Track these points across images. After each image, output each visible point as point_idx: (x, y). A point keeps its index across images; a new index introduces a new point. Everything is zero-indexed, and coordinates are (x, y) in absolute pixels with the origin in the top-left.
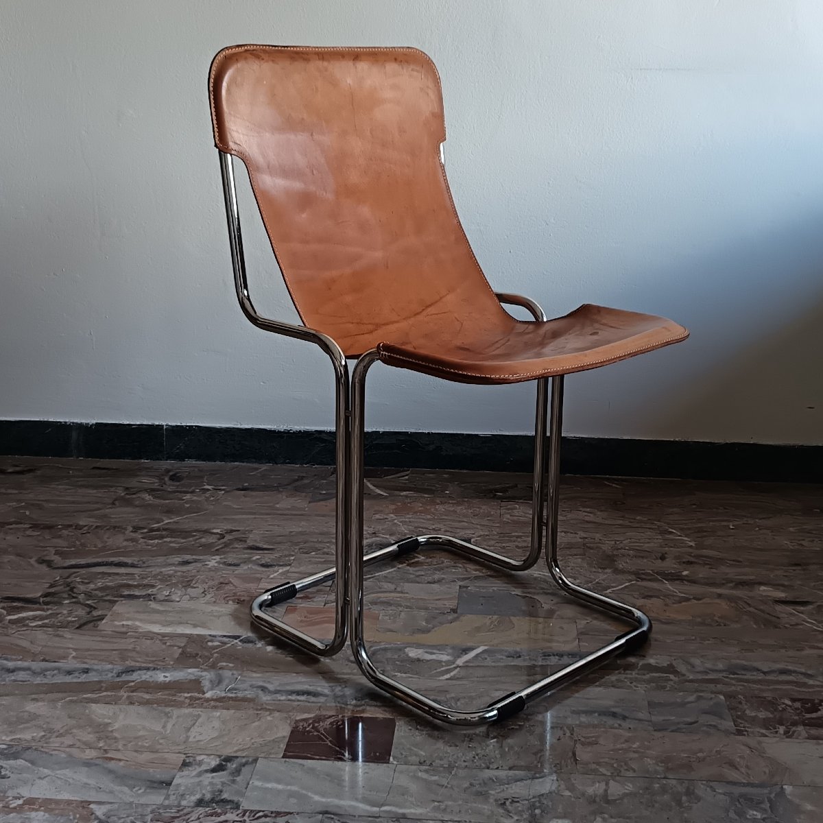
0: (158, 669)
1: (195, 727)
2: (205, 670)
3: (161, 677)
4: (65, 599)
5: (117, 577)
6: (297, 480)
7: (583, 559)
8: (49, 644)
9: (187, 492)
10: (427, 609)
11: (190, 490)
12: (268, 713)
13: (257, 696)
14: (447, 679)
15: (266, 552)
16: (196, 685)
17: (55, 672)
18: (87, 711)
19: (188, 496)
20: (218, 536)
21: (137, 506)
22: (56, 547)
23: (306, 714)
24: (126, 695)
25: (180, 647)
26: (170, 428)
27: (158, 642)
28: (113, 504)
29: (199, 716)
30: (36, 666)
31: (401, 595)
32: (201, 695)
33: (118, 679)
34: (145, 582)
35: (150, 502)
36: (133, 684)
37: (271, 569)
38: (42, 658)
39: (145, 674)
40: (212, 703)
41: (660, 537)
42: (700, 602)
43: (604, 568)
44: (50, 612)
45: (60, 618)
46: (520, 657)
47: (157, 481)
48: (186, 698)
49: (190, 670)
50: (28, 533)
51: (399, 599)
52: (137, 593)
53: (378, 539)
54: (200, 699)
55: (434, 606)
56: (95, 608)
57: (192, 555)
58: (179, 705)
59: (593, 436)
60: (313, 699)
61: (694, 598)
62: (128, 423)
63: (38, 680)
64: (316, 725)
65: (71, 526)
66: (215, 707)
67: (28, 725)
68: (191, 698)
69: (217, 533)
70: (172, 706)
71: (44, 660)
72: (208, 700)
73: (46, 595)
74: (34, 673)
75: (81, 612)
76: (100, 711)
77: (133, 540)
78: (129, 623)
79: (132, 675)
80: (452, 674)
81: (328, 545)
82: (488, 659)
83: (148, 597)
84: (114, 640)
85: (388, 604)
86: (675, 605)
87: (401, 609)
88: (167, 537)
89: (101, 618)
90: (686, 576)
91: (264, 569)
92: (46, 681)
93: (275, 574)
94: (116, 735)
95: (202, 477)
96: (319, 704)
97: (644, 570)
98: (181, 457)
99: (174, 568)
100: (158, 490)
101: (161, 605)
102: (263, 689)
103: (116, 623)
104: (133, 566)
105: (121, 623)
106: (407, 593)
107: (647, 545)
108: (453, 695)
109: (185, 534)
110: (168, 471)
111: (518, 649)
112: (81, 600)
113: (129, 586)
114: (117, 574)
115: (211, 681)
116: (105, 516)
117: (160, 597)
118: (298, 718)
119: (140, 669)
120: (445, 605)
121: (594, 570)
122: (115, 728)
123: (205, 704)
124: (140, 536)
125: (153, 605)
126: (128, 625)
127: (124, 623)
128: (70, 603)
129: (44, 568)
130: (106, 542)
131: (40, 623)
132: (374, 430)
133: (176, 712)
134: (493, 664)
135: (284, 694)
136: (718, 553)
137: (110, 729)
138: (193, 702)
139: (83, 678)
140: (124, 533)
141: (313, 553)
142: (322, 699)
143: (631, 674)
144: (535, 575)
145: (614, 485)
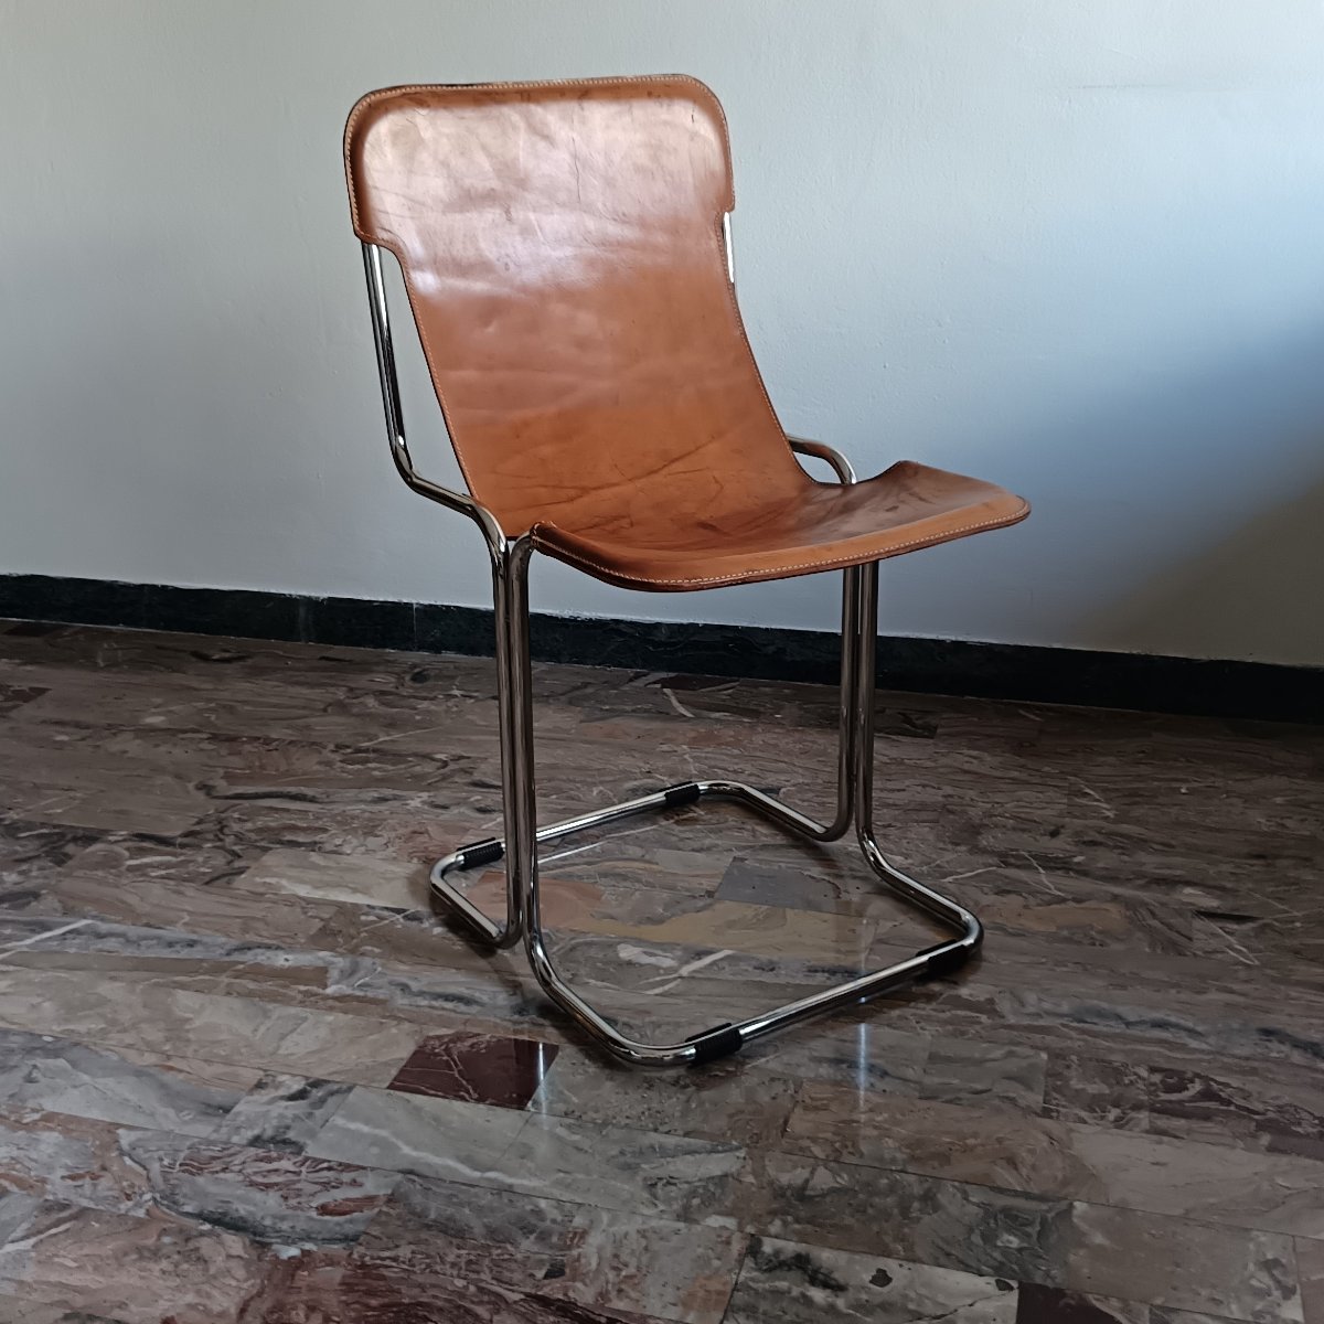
0: (282, 949)
1: (294, 1035)
2: (341, 955)
3: (281, 960)
4: (208, 841)
5: (285, 815)
6: (578, 688)
7: (931, 828)
8: (163, 903)
9: (425, 699)
10: (672, 888)
11: (431, 696)
12: (395, 1022)
13: (392, 997)
14: (657, 995)
15: (492, 790)
16: (320, 975)
17: (155, 942)
18: (170, 999)
19: (424, 705)
20: (439, 764)
21: (354, 715)
22: (227, 768)
23: (445, 1030)
24: (226, 980)
25: (322, 920)
26: (422, 608)
27: (299, 910)
28: (325, 710)
29: (305, 1019)
30: (134, 931)
31: (647, 866)
32: (321, 991)
33: (227, 959)
34: (319, 824)
35: (373, 710)
36: (241, 966)
37: (488, 816)
38: (145, 921)
39: (263, 954)
40: (330, 1002)
41: (1065, 801)
42: (1083, 905)
43: (957, 844)
44: (182, 858)
45: (191, 867)
46: (772, 970)
47: (393, 680)
48: (300, 992)
49: (322, 954)
50: (202, 746)
51: (640, 872)
52: (301, 839)
53: (650, 781)
54: (316, 995)
55: (686, 885)
56: (239, 857)
57: (394, 789)
58: (286, 1001)
60: (462, 1007)
61: (1074, 900)
62: (369, 598)
63: (129, 952)
64: (451, 1045)
65: (259, 738)
66: (331, 1009)
67: (91, 1012)
68: (305, 993)
69: (440, 760)
70: (275, 1001)
71: (148, 925)
72: (327, 997)
73: (186, 835)
74: (128, 941)
75: (220, 861)
76: (185, 1001)
77: (329, 764)
78: (273, 880)
79: (245, 954)
80: (667, 987)
81: (579, 785)
82: (727, 969)
83: (313, 846)
84: (245, 903)
85: (624, 877)
86: (1040, 908)
87: (637, 885)
88: (374, 761)
89: (241, 871)
90: (1079, 863)
91: (481, 816)
92: (137, 953)
93: (490, 825)
94: (191, 1036)
95: (453, 678)
96: (468, 1017)
97: (1017, 850)
98: (436, 648)
99: (363, 806)
100: (391, 693)
101: (325, 857)
102: (404, 988)
103: (258, 880)
104: (313, 800)
105: (263, 880)
106: (657, 864)
107: (1039, 812)
108: (654, 1018)
109: (398, 757)
110: (415, 666)
111: (775, 958)
112: (227, 844)
113: (293, 828)
114: (287, 810)
115: (342, 971)
116: (308, 727)
117: (328, 847)
118: (431, 1034)
119: (259, 947)
120: (701, 884)
121: (941, 845)
122: (194, 1026)
123: (321, 1003)
124: (339, 759)
125: (315, 857)
126: (270, 884)
127: (268, 880)
128: (214, 847)
129: (201, 796)
130: (293, 764)
131: (163, 872)
133: (278, 1011)
134: (731, 977)
135: (427, 997)
136: (1142, 831)
137: (187, 1027)
138: (308, 1000)
139: (185, 953)
140: (320, 753)
141: (554, 797)
142: (474, 1009)
143: (924, 1009)
144: (850, 849)
145: (1032, 717)
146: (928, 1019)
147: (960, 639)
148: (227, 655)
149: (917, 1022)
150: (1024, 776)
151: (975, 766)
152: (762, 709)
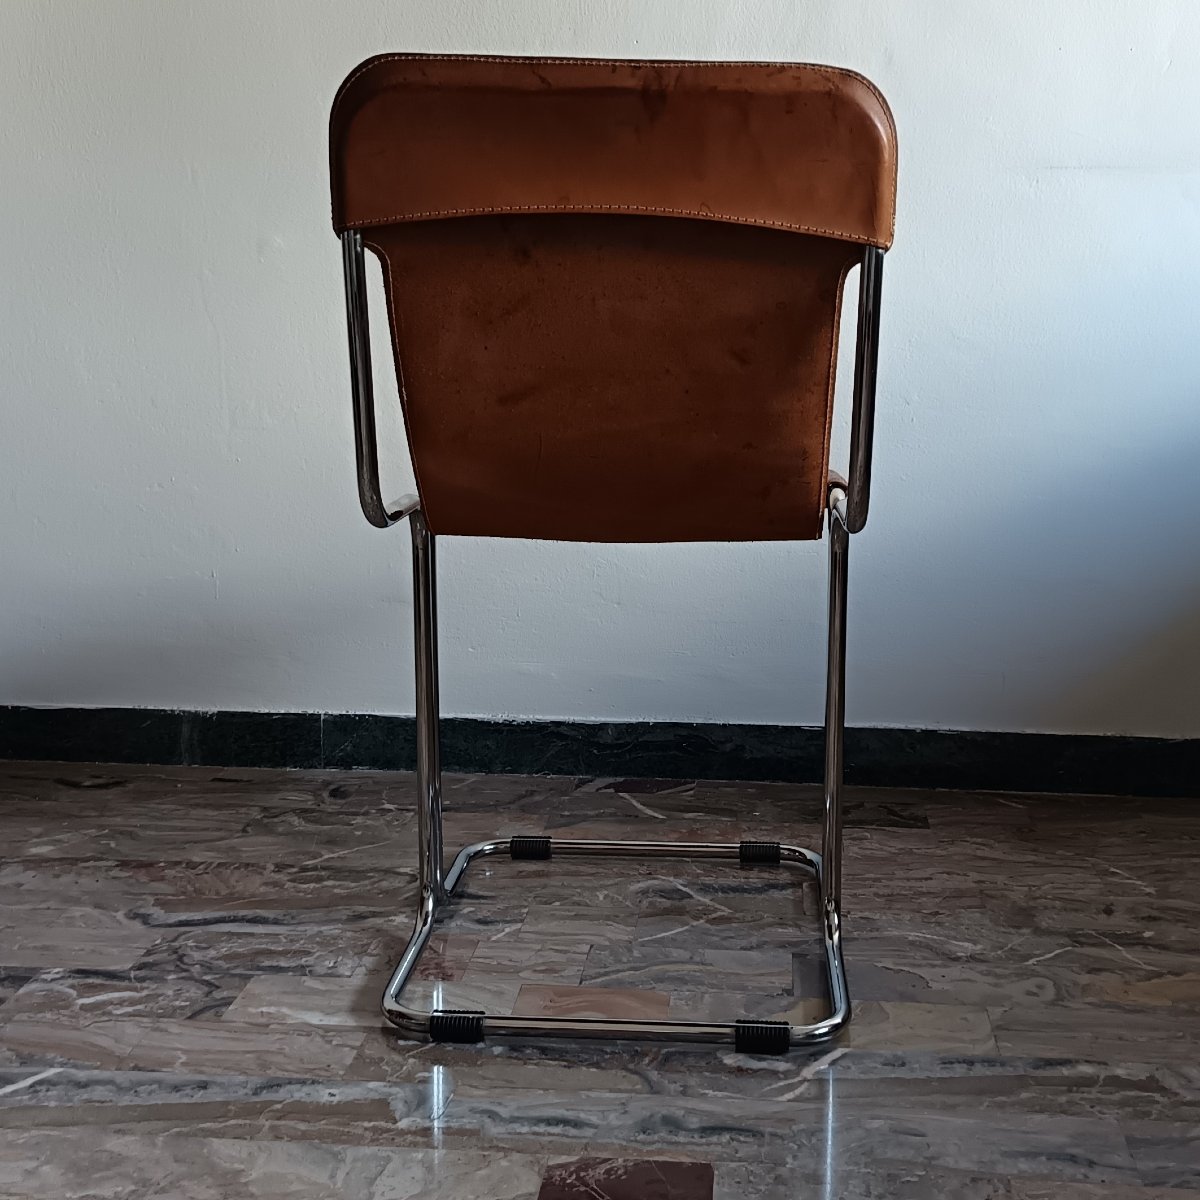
0: (319, 1083)
1: (383, 1177)
2: (396, 1084)
3: (324, 1095)
4: (169, 972)
5: (250, 939)
6: (524, 796)
7: (982, 913)
8: (144, 1042)
9: (356, 814)
10: (744, 989)
11: (362, 811)
12: (502, 1154)
13: (483, 1126)
14: (789, 1101)
15: (482, 901)
16: (381, 1108)
17: (154, 1086)
18: (205, 1151)
19: (359, 820)
20: (408, 878)
21: (281, 834)
22: (157, 894)
23: (564, 1157)
24: (268, 1124)
25: (353, 1048)
26: (331, 718)
27: (318, 1039)
28: (244, 831)
29: (388, 1160)
30: (123, 1077)
31: (701, 967)
32: (390, 1125)
33: (255, 1099)
34: (296, 946)
35: (301, 828)
36: (279, 1106)
37: (490, 927)
38: (132, 1065)
39: (299, 1090)
40: (410, 1138)
41: (1099, 880)
42: (1181, 978)
43: (1019, 927)
44: (145, 993)
45: (162, 1002)
46: (903, 1064)
47: (311, 798)
48: (366, 1129)
49: (372, 1085)
50: (113, 873)
51: (698, 974)
52: (283, 964)
53: (656, 882)
54: (388, 1130)
55: (755, 984)
56: (218, 987)
57: (368, 906)
58: (357, 1140)
59: (979, 730)
60: (573, 1131)
61: (1169, 973)
62: (267, 711)
63: (126, 1100)
64: (582, 1174)
65: (178, 863)
66: (415, 1145)
67: (109, 1173)
68: (374, 1129)
69: (406, 874)
70: (344, 1142)
71: (136, 1068)
72: (402, 1133)
73: (140, 967)
74: (120, 1089)
75: (195, 992)
76: (227, 1151)
77: (275, 884)
78: (272, 1010)
79: (277, 1092)
80: (798, 1092)
81: (579, 890)
82: (853, 1068)
83: (302, 970)
84: (250, 1037)
85: (682, 980)
86: (1142, 983)
87: (703, 989)
88: (328, 878)
89: (227, 1002)
90: (1149, 938)
91: (481, 927)
92: (138, 1101)
93: (499, 936)
94: (253, 1189)
95: (379, 793)
96: (584, 1141)
97: (1082, 930)
98: (346, 763)
99: (340, 925)
100: (313, 811)
101: (323, 982)
102: (492, 1115)
103: (252, 1010)
104: (276, 922)
105: (260, 1010)
106: (711, 965)
107: (1080, 892)
108: (802, 1126)
109: (357, 874)
110: (326, 784)
111: (900, 1053)
112: (195, 975)
113: (270, 953)
114: (252, 935)
115: (406, 1102)
116: (233, 849)
117: (320, 970)
118: (551, 1163)
119: (290, 1083)
120: (773, 983)
121: (1003, 929)
122: (251, 1178)
123: (398, 1140)
124: (286, 878)
125: (309, 982)
126: (270, 1013)
127: (264, 1009)
128: (179, 979)
129: (137, 925)
130: (234, 887)
131: (130, 1009)
132: (641, 720)
133: (350, 1152)
134: (862, 1076)
135: (526, 1123)
136: (1193, 905)
137: (243, 1180)
138: (377, 1137)
139: (199, 1096)
140: (261, 874)
141: (558, 903)
142: (589, 1132)
143: (1089, 1093)
144: (910, 938)
145: (1014, 804)
146: (1100, 1102)
147: (931, 728)
148: (100, 781)
149: (1092, 1107)
150: (1042, 859)
151: (986, 852)
152: (735, 808)
